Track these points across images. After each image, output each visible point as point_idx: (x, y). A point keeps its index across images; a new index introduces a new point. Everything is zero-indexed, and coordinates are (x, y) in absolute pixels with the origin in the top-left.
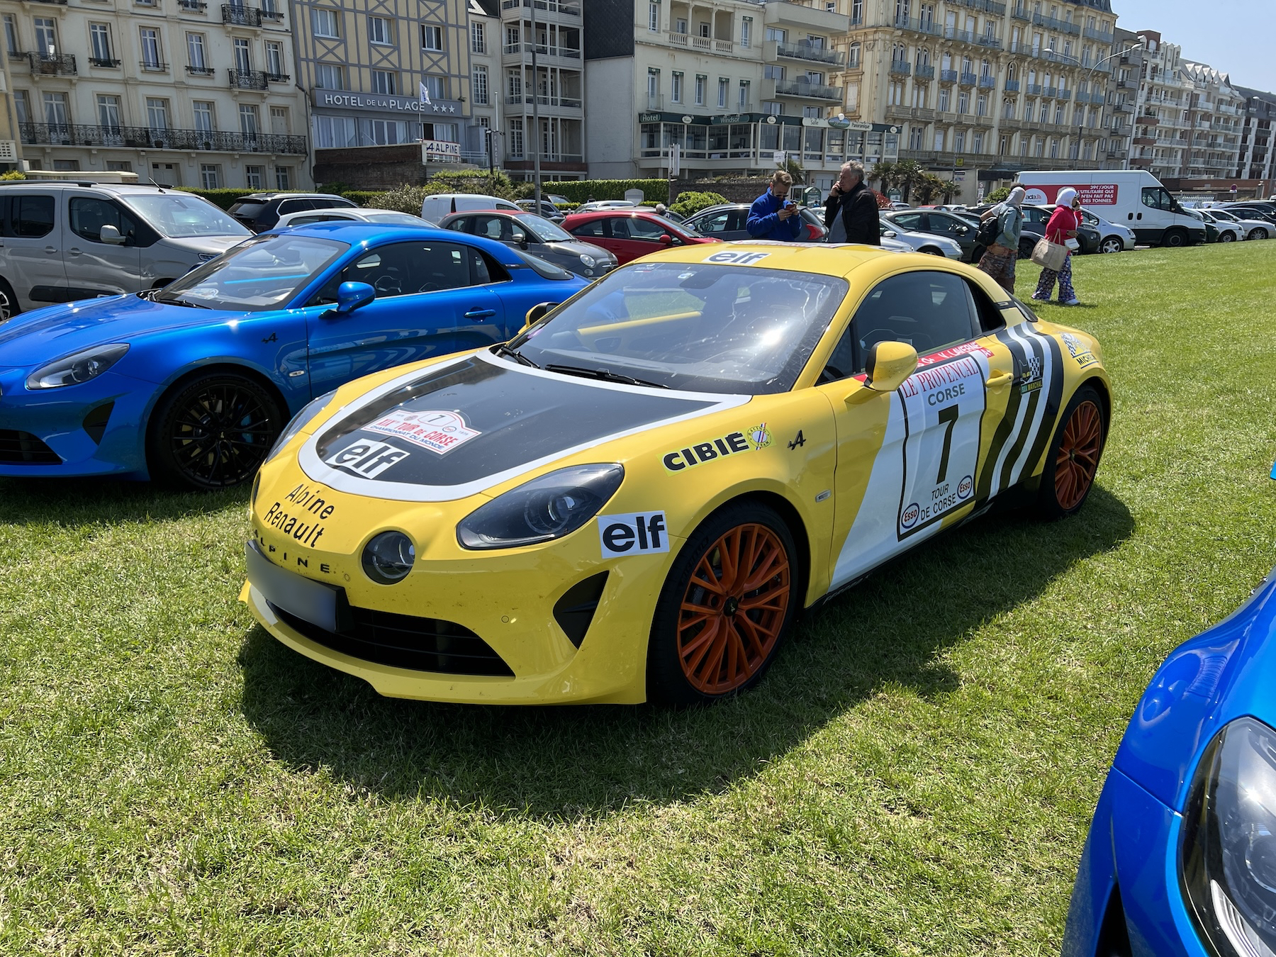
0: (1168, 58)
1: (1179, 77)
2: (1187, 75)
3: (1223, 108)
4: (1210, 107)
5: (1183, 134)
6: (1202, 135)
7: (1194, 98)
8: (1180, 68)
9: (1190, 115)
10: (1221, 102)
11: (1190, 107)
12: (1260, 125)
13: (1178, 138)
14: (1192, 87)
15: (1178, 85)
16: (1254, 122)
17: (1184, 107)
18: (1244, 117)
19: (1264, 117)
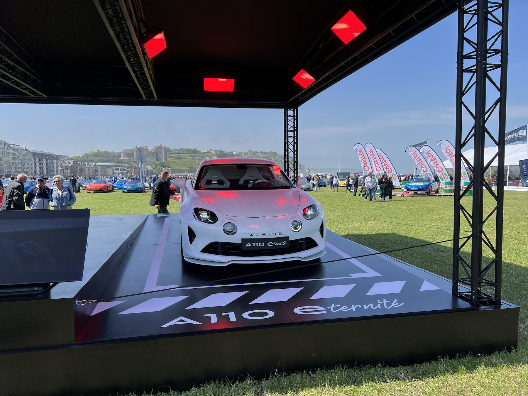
0: (3, 144)
1: (8, 149)
2: (11, 148)
3: (25, 156)
4: (21, 156)
5: (12, 163)
6: (19, 163)
7: (14, 154)
8: (7, 147)
9: (14, 158)
10: (23, 155)
11: (13, 156)
12: (40, 160)
13: (11, 164)
14: (12, 151)
15: (8, 151)
16: (37, 160)
17: (11, 156)
18: (33, 159)
19: (40, 158)
